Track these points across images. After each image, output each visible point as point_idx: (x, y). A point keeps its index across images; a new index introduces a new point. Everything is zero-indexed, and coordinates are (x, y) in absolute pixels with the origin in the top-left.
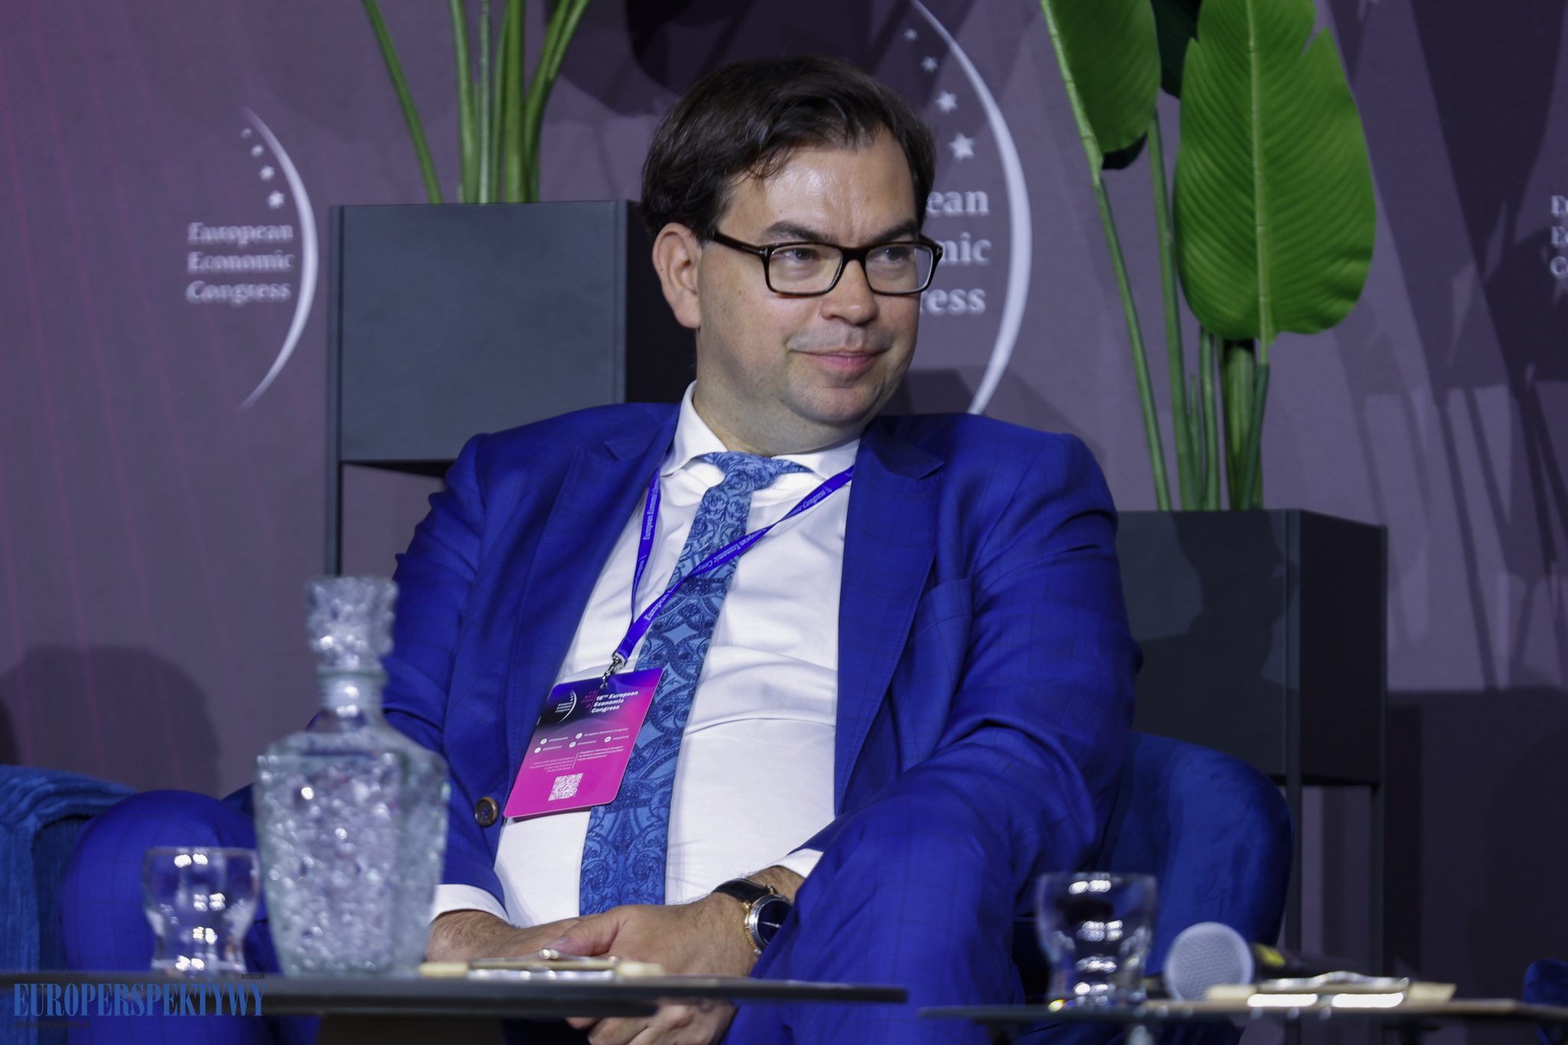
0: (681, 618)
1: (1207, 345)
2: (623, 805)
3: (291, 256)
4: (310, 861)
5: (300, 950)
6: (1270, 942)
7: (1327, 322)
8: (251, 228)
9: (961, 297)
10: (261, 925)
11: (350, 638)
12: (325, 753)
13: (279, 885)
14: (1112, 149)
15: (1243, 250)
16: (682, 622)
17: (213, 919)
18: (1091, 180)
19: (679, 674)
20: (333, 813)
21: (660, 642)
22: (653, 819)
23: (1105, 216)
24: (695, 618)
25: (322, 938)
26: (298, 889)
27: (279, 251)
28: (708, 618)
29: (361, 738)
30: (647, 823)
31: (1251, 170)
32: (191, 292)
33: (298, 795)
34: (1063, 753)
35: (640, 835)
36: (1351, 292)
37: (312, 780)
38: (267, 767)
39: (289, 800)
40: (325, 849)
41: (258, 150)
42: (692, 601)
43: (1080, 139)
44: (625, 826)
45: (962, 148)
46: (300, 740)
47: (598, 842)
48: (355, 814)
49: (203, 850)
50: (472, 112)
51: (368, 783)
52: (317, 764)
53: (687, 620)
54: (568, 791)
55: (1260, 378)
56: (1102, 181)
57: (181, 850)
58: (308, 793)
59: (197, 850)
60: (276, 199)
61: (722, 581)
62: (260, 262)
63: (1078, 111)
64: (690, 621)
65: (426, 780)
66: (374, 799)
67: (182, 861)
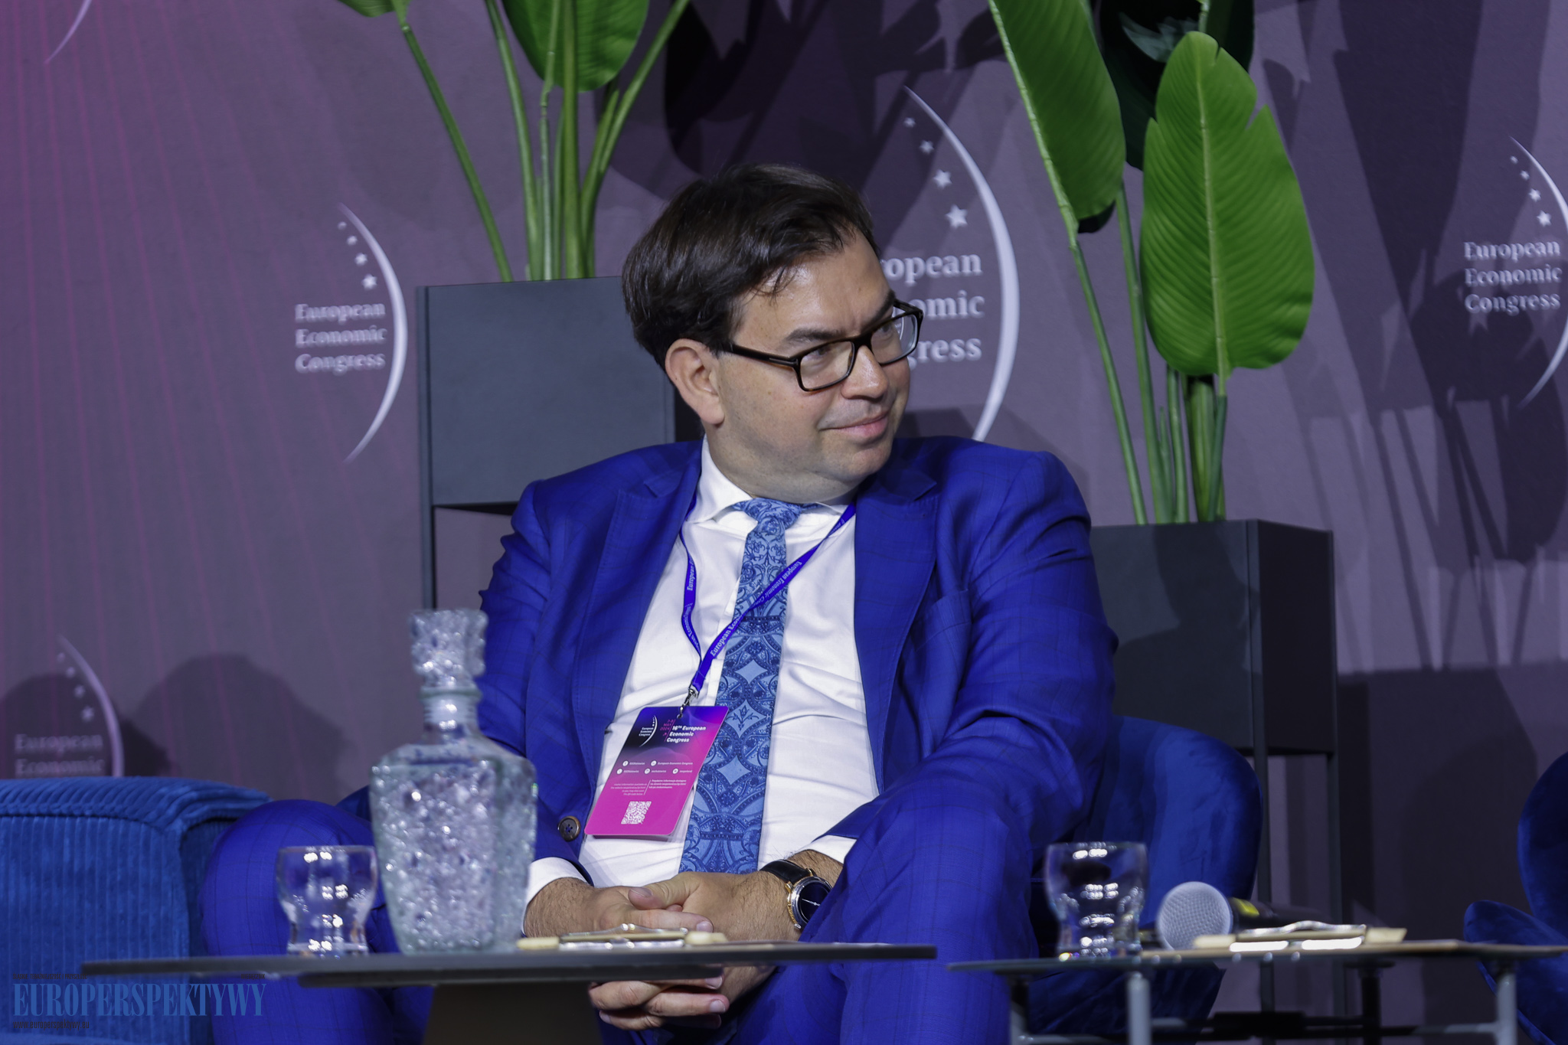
0: (749, 655)
1: (1173, 381)
2: (717, 835)
3: (384, 330)
4: (419, 854)
5: (415, 931)
6: (1245, 896)
7: (1275, 358)
8: (348, 307)
9: (960, 346)
10: (380, 910)
11: (448, 663)
12: (430, 762)
13: (394, 875)
14: (1085, 215)
15: (1201, 299)
16: (751, 659)
17: (339, 907)
18: (1068, 242)
19: (756, 710)
20: (441, 812)
21: (735, 681)
22: (745, 854)
23: (1082, 273)
24: (761, 655)
25: (433, 921)
26: (411, 880)
27: (374, 326)
28: (773, 655)
29: (460, 747)
30: (740, 857)
31: (1206, 230)
32: (299, 364)
33: (408, 797)
34: (1053, 733)
35: (733, 865)
36: (1295, 332)
37: (419, 785)
38: (380, 775)
39: (401, 804)
40: (433, 845)
41: (352, 240)
42: (756, 639)
43: (1059, 208)
44: (719, 854)
45: (957, 218)
46: (407, 751)
47: (693, 863)
48: (456, 813)
49: (328, 848)
50: (535, 202)
51: (468, 787)
52: (424, 771)
53: (754, 657)
54: (637, 817)
55: (1219, 409)
56: (1078, 243)
57: (310, 849)
58: (416, 796)
59: (323, 848)
60: (370, 282)
61: (777, 618)
62: (357, 336)
63: (1055, 184)
64: (758, 658)
65: (517, 782)
66: (474, 799)
67: (310, 857)
